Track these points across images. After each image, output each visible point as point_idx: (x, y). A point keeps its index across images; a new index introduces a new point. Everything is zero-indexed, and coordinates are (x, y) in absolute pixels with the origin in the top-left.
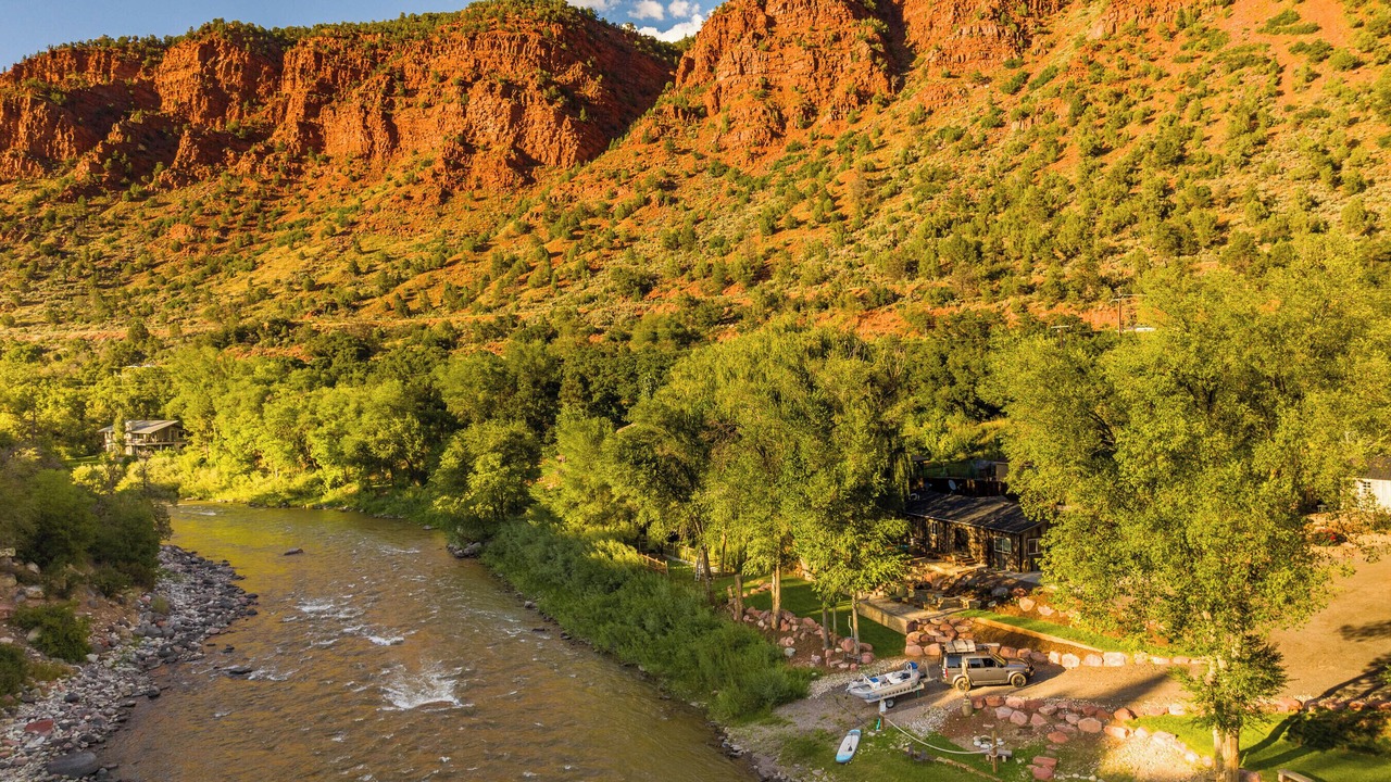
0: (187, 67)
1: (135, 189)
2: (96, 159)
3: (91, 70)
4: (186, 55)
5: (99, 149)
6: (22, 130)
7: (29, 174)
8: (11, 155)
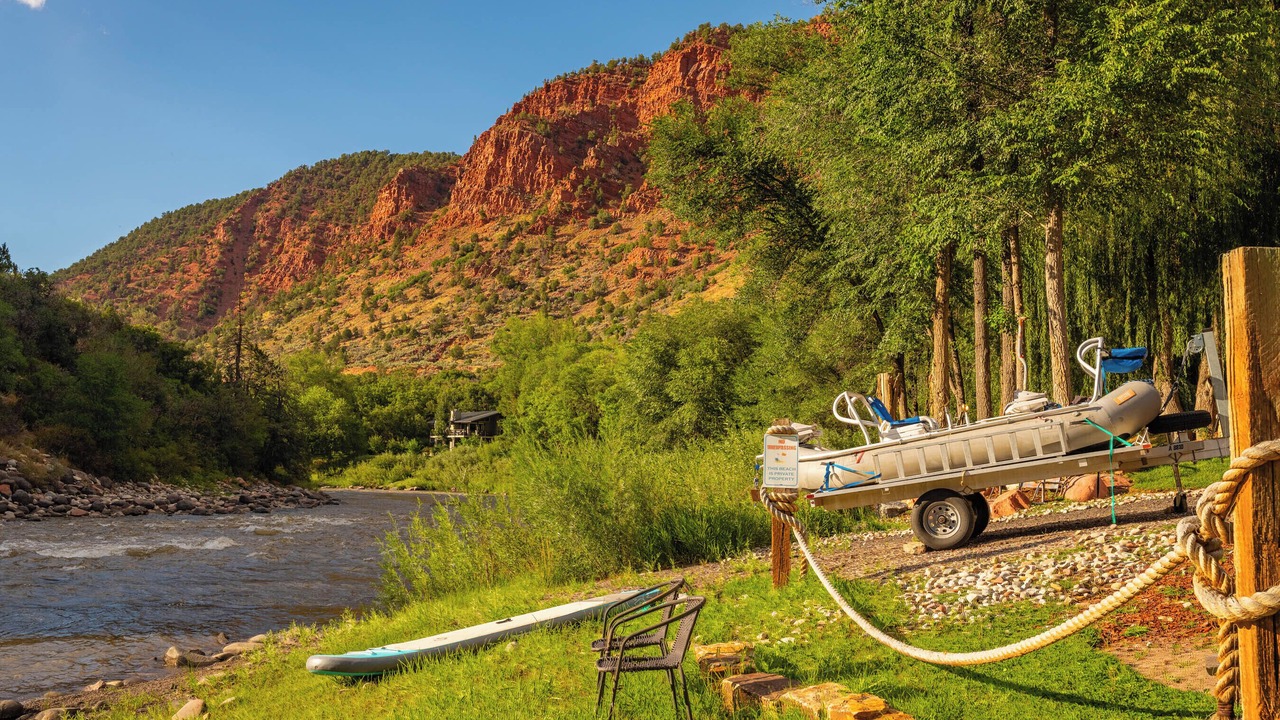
0: (668, 81)
1: (602, 214)
2: (568, 186)
3: (580, 99)
4: (669, 68)
5: (573, 176)
6: (509, 165)
7: (510, 211)
8: (497, 192)
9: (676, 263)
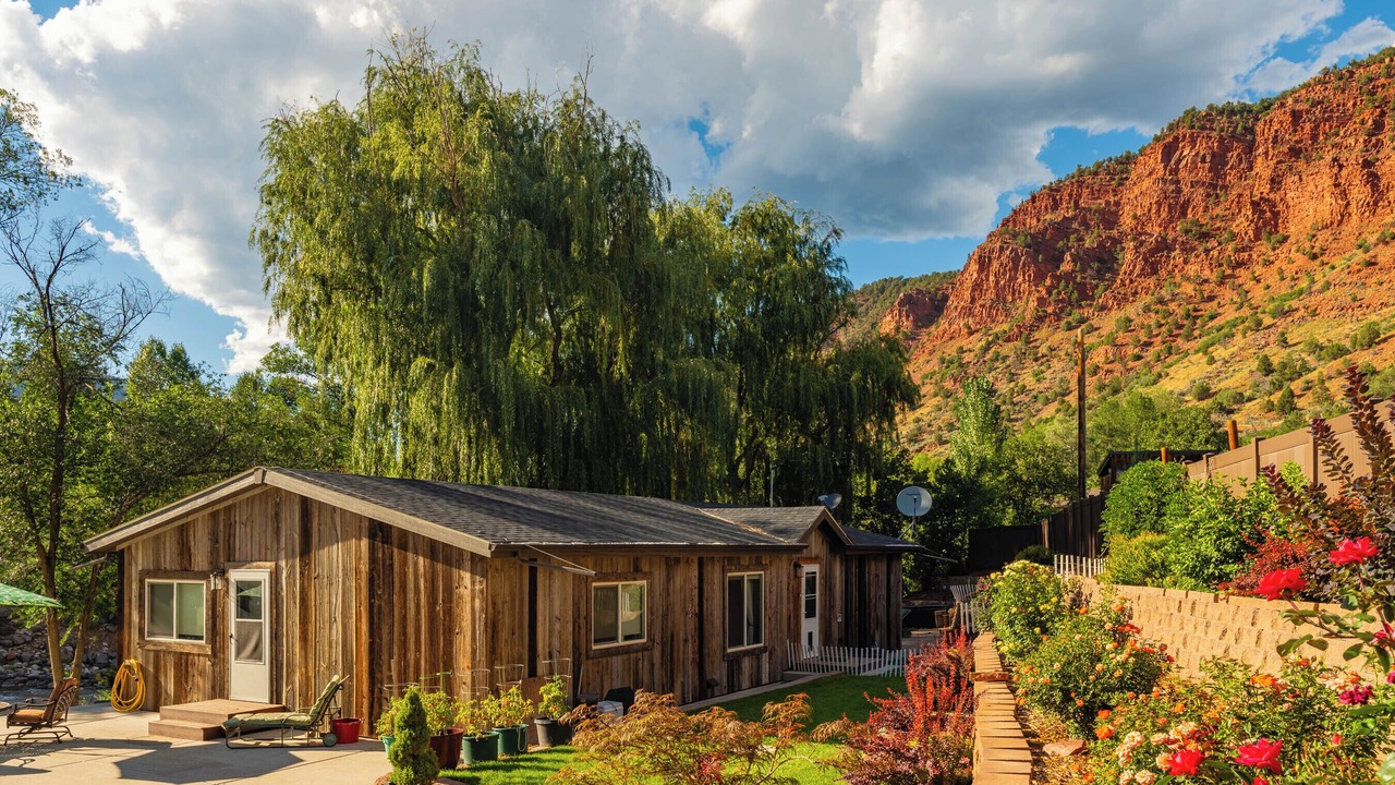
0: (1150, 174)
1: (1076, 314)
2: (1044, 292)
3: (1065, 205)
4: (1152, 160)
5: (1048, 282)
6: (992, 278)
7: (993, 321)
8: (981, 306)
9: (1138, 358)
